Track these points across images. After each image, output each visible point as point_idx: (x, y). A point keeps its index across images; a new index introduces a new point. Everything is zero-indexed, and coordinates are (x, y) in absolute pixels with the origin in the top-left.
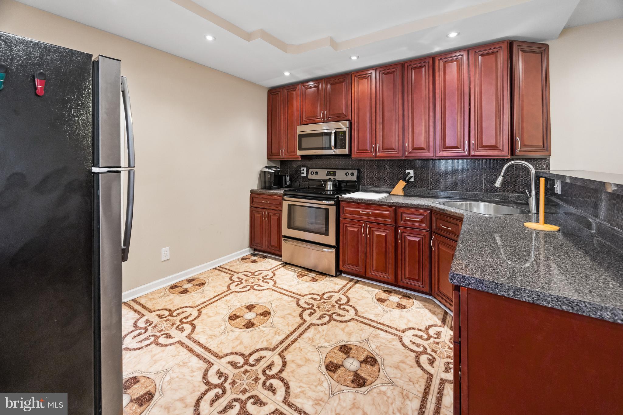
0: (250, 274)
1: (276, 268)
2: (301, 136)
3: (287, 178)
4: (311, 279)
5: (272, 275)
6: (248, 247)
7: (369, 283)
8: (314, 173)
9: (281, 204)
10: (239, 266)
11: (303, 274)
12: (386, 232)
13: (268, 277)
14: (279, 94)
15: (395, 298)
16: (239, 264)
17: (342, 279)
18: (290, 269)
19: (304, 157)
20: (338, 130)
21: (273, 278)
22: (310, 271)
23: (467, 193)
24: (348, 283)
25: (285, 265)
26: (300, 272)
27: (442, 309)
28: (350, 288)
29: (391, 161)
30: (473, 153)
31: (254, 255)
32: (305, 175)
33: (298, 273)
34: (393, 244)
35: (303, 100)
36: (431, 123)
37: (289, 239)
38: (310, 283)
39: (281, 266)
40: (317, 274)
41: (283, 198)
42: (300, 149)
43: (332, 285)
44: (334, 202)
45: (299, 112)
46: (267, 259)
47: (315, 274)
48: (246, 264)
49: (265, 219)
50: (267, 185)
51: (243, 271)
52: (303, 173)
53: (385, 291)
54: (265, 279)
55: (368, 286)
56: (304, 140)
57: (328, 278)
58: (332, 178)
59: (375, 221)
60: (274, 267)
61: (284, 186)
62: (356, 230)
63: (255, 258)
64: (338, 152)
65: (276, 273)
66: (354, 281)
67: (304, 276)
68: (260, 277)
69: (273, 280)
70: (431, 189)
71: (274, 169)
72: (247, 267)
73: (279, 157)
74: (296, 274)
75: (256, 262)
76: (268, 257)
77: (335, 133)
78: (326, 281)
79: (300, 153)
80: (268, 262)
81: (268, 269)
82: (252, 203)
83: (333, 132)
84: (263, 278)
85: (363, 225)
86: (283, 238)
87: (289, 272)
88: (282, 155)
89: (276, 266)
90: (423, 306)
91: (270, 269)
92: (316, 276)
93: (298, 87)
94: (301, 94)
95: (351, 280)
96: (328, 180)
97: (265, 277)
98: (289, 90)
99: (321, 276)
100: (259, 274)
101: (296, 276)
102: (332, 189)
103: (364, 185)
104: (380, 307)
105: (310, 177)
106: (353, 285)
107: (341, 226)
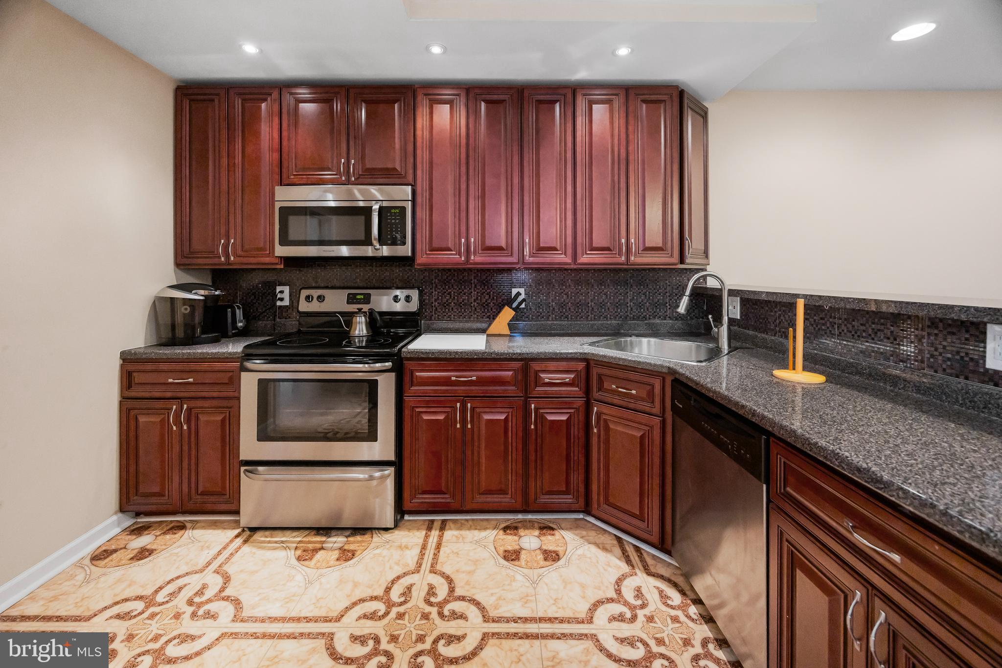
0: (139, 606)
1: (226, 554)
2: (287, 212)
3: (238, 311)
4: (336, 554)
5: (219, 580)
6: (116, 513)
7: (467, 520)
8: (315, 299)
9: (234, 382)
10: (86, 590)
11: (310, 546)
12: (506, 412)
13: (209, 594)
14: (213, 100)
15: (530, 540)
16: (87, 581)
17: (409, 530)
18: (269, 542)
19: (290, 261)
20: (385, 204)
21: (226, 593)
22: (325, 531)
23: (607, 324)
24: (427, 537)
25: (250, 536)
26: (300, 542)
27: (610, 533)
28: (438, 546)
29: (484, 271)
30: (633, 259)
31: (138, 531)
32: (286, 302)
33: (296, 548)
34: (520, 434)
35: (289, 125)
36: (569, 205)
37: (260, 469)
38: (340, 567)
39: (239, 541)
40: (348, 533)
41: (242, 364)
42: (284, 241)
43: (397, 554)
44: (390, 364)
45: (276, 156)
46: (188, 533)
47: (342, 535)
48: (117, 573)
49: (179, 425)
50: (180, 333)
51: (110, 602)
52: (282, 299)
53: (505, 529)
54: (200, 605)
55: (470, 529)
56: (293, 220)
57: (378, 539)
58: (366, 308)
59: (483, 393)
60: (219, 553)
61: (230, 334)
62: (441, 417)
63: (144, 540)
64: (386, 251)
65: (230, 569)
66: (437, 525)
67: (316, 551)
68: (180, 602)
69: (227, 599)
70: (554, 319)
71: (202, 292)
72: (120, 581)
73: (216, 261)
74: (291, 554)
75: (151, 552)
76: (188, 525)
77: (381, 209)
78: (377, 547)
79: (281, 251)
80: (193, 541)
81: (200, 567)
82: (129, 386)
83: (376, 207)
84: (190, 602)
85: (458, 405)
86: (243, 469)
87: (269, 554)
88: (227, 256)
89: (224, 548)
90: (582, 541)
91: (209, 564)
92: (348, 543)
93: (275, 94)
94: (284, 111)
95: (430, 526)
96: (356, 313)
97: (197, 600)
98: (247, 97)
99: (359, 538)
100: (173, 595)
101: (294, 562)
102: (365, 331)
103: (431, 320)
104: (518, 575)
105: (304, 306)
106: (441, 537)
107: (407, 413)
